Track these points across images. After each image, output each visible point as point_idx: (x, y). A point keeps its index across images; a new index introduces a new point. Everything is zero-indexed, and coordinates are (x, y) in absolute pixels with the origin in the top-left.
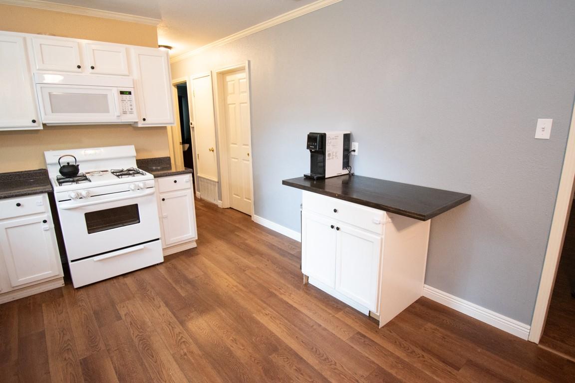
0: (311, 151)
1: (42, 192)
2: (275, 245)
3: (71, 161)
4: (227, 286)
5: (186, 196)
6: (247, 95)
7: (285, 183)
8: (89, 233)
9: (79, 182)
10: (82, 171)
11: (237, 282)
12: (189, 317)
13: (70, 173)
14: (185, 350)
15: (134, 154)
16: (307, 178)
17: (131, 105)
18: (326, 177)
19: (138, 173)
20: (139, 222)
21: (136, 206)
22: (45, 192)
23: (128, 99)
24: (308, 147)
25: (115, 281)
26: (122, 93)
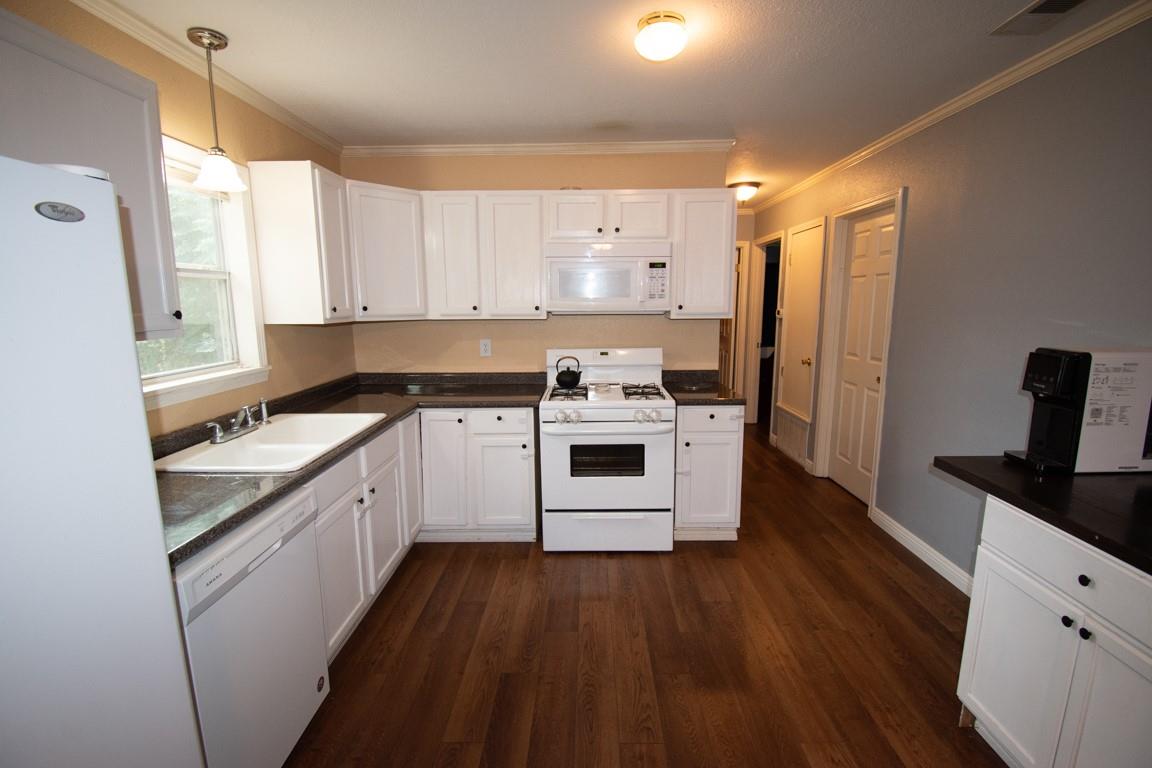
0: (1035, 395)
1: (527, 406)
2: (909, 591)
3: (572, 365)
4: (768, 648)
5: (727, 444)
6: (893, 257)
7: (941, 463)
8: (572, 475)
9: (575, 397)
10: (583, 381)
11: (791, 647)
12: (675, 681)
13: (570, 382)
14: (644, 749)
15: (661, 362)
16: (1010, 460)
17: (663, 285)
18: (1078, 469)
19: (659, 394)
20: (643, 475)
21: (641, 448)
22: (531, 406)
23: (660, 275)
24: (1027, 385)
25: (594, 559)
26: (652, 265)
